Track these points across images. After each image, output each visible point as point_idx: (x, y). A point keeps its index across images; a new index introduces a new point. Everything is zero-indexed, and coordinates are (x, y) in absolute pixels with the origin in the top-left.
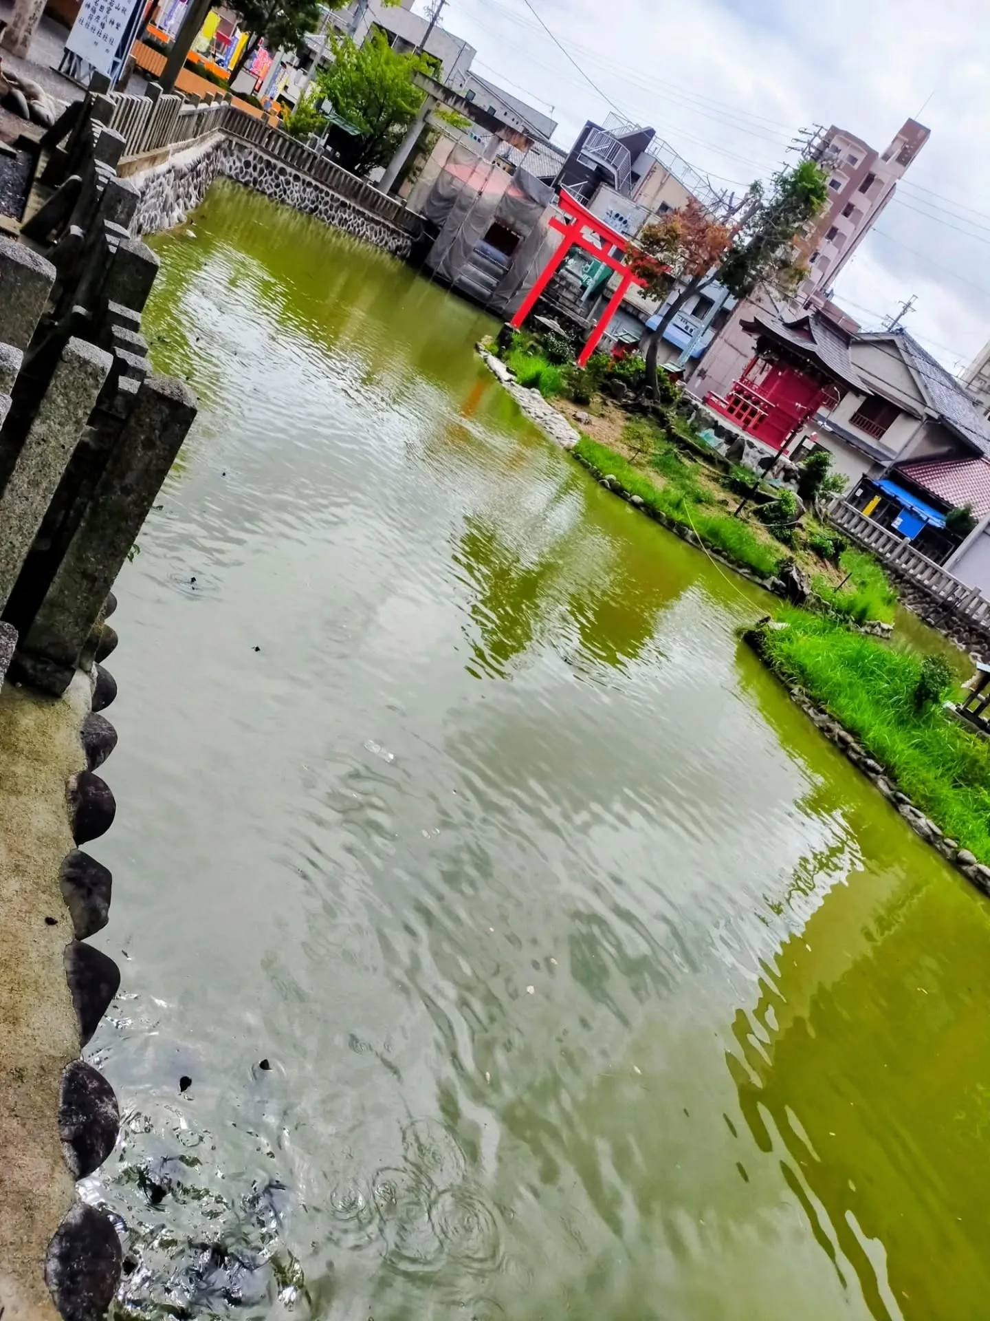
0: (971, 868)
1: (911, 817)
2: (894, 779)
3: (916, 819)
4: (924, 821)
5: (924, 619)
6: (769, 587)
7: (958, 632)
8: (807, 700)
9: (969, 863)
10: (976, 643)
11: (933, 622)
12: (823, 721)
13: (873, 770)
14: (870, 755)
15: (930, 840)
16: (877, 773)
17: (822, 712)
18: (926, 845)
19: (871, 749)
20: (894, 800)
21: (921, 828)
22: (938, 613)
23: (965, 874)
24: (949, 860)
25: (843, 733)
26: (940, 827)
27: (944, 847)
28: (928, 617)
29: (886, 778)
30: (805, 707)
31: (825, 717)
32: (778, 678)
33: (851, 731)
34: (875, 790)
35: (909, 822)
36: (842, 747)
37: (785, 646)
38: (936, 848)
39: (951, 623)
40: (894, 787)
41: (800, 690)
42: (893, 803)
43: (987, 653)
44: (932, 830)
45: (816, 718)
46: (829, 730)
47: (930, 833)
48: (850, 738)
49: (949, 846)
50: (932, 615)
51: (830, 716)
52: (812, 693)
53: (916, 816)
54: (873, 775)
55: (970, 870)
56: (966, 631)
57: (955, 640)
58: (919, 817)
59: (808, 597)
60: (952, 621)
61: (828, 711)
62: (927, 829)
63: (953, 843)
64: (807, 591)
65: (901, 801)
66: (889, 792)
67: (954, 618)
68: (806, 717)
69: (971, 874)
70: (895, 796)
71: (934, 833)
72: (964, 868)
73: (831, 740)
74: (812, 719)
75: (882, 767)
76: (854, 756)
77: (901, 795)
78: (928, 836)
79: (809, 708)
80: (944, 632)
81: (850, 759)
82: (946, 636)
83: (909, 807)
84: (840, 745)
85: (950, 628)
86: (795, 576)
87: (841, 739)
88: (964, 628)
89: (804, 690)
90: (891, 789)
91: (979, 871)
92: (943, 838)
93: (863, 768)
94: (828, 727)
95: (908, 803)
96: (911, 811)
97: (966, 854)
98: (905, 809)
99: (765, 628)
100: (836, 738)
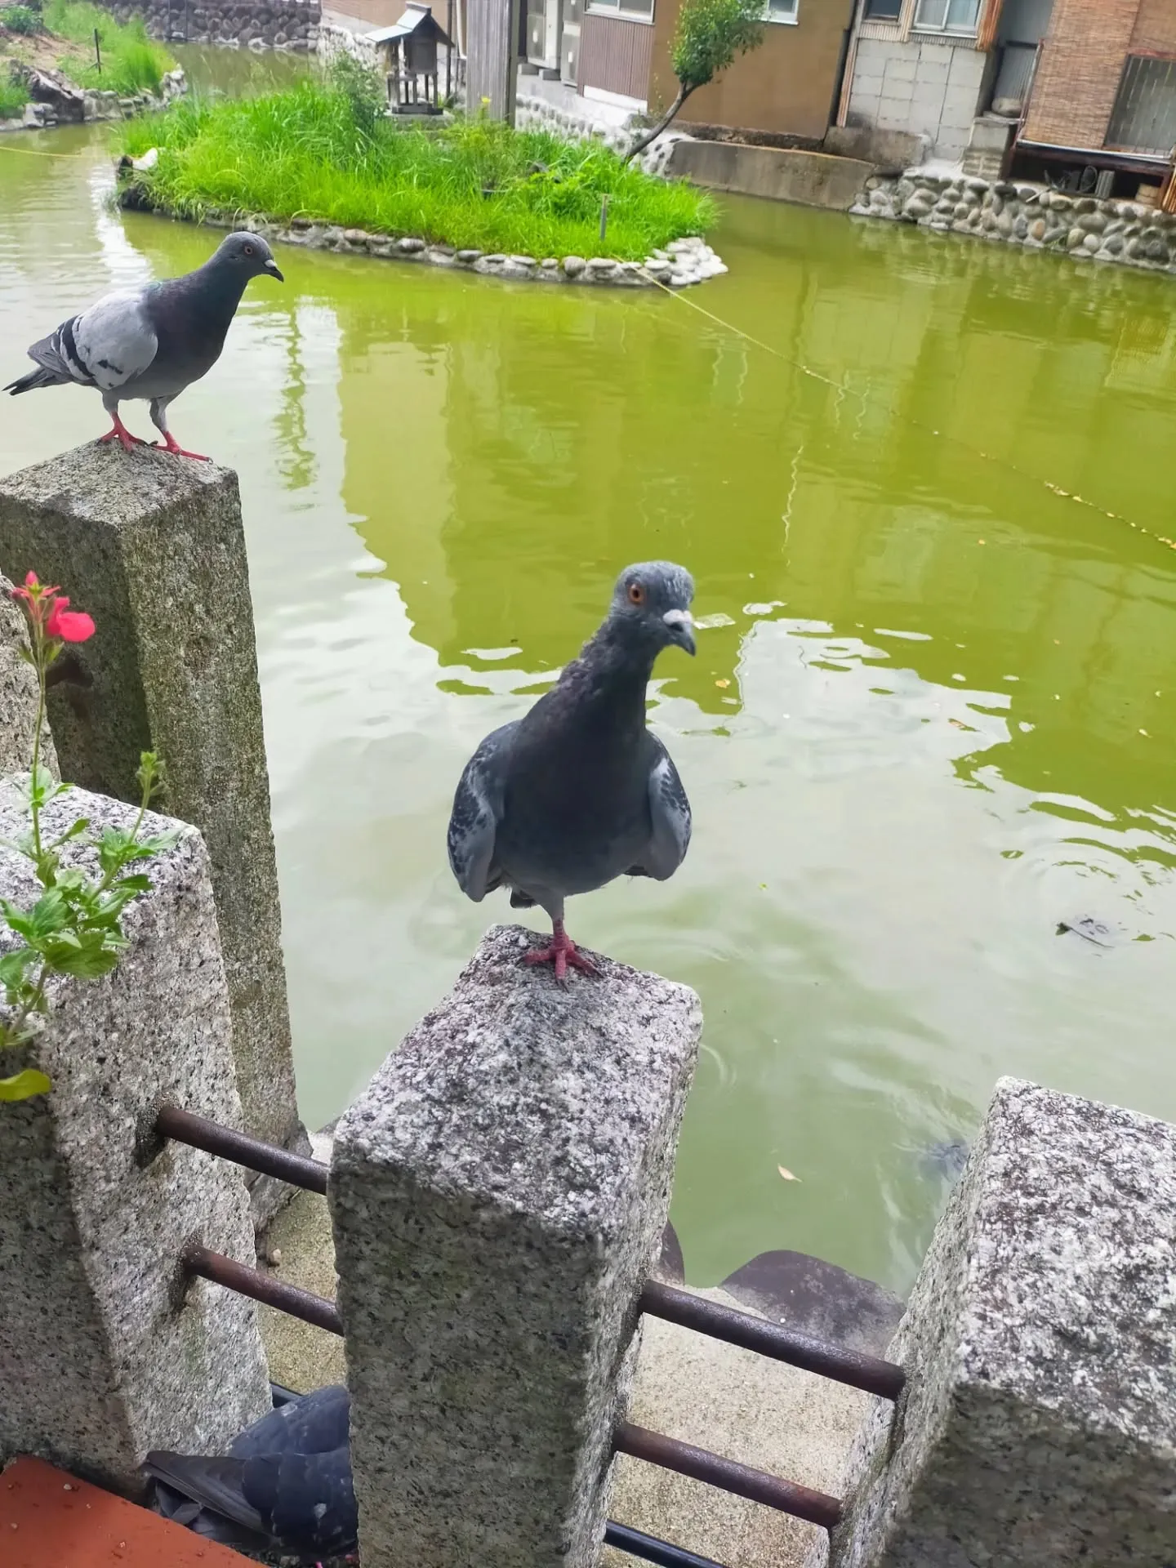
0: (587, 271)
1: (495, 268)
2: (442, 241)
3: (500, 265)
4: (510, 262)
5: (170, 38)
6: (35, 122)
7: (215, 27)
8: (275, 226)
9: (581, 269)
10: (245, 26)
11: (182, 35)
12: (316, 237)
13: (415, 249)
14: (399, 236)
15: (530, 277)
16: (421, 249)
17: (304, 227)
18: (532, 284)
19: (394, 227)
20: (463, 264)
21: (513, 271)
22: (177, 17)
23: (586, 283)
24: (562, 282)
25: (350, 233)
26: (528, 255)
27: (549, 272)
28: (172, 31)
29: (433, 247)
30: (280, 236)
31: (313, 230)
32: (215, 226)
33: (358, 225)
34: (434, 270)
35: (496, 275)
36: (365, 249)
37: (183, 179)
38: (543, 280)
39: (200, 21)
40: (451, 250)
41: (256, 221)
42: (465, 269)
43: (264, 31)
44: (524, 264)
45: (305, 240)
46: (333, 242)
47: (525, 269)
48: (362, 235)
49: (550, 267)
50: (173, 26)
51: (319, 225)
52: (272, 215)
53: (498, 262)
54: (419, 255)
55: (586, 275)
56: (222, 19)
57: (221, 39)
58: (502, 262)
59: (86, 102)
60: (198, 16)
61: (311, 220)
62: (520, 268)
63: (552, 261)
64: (78, 93)
65: (470, 259)
66: (451, 260)
67: (197, 11)
68: (293, 249)
69: (590, 278)
70: (461, 259)
71: (529, 266)
72: (580, 277)
73: (345, 252)
74: (302, 244)
75: (419, 237)
76: (384, 250)
77: (466, 253)
78: (526, 274)
79: (286, 234)
80: (204, 38)
81: (381, 257)
82: (209, 42)
83: (483, 259)
84: (359, 249)
85: (204, 28)
86: (50, 84)
87: (354, 242)
88: (216, 16)
89: (262, 216)
90: (450, 255)
91: (596, 269)
92: (539, 263)
93: (403, 255)
94: (327, 240)
95: (480, 256)
96: (490, 261)
97: (572, 262)
98: (482, 263)
99: (137, 176)
100: (348, 246)
